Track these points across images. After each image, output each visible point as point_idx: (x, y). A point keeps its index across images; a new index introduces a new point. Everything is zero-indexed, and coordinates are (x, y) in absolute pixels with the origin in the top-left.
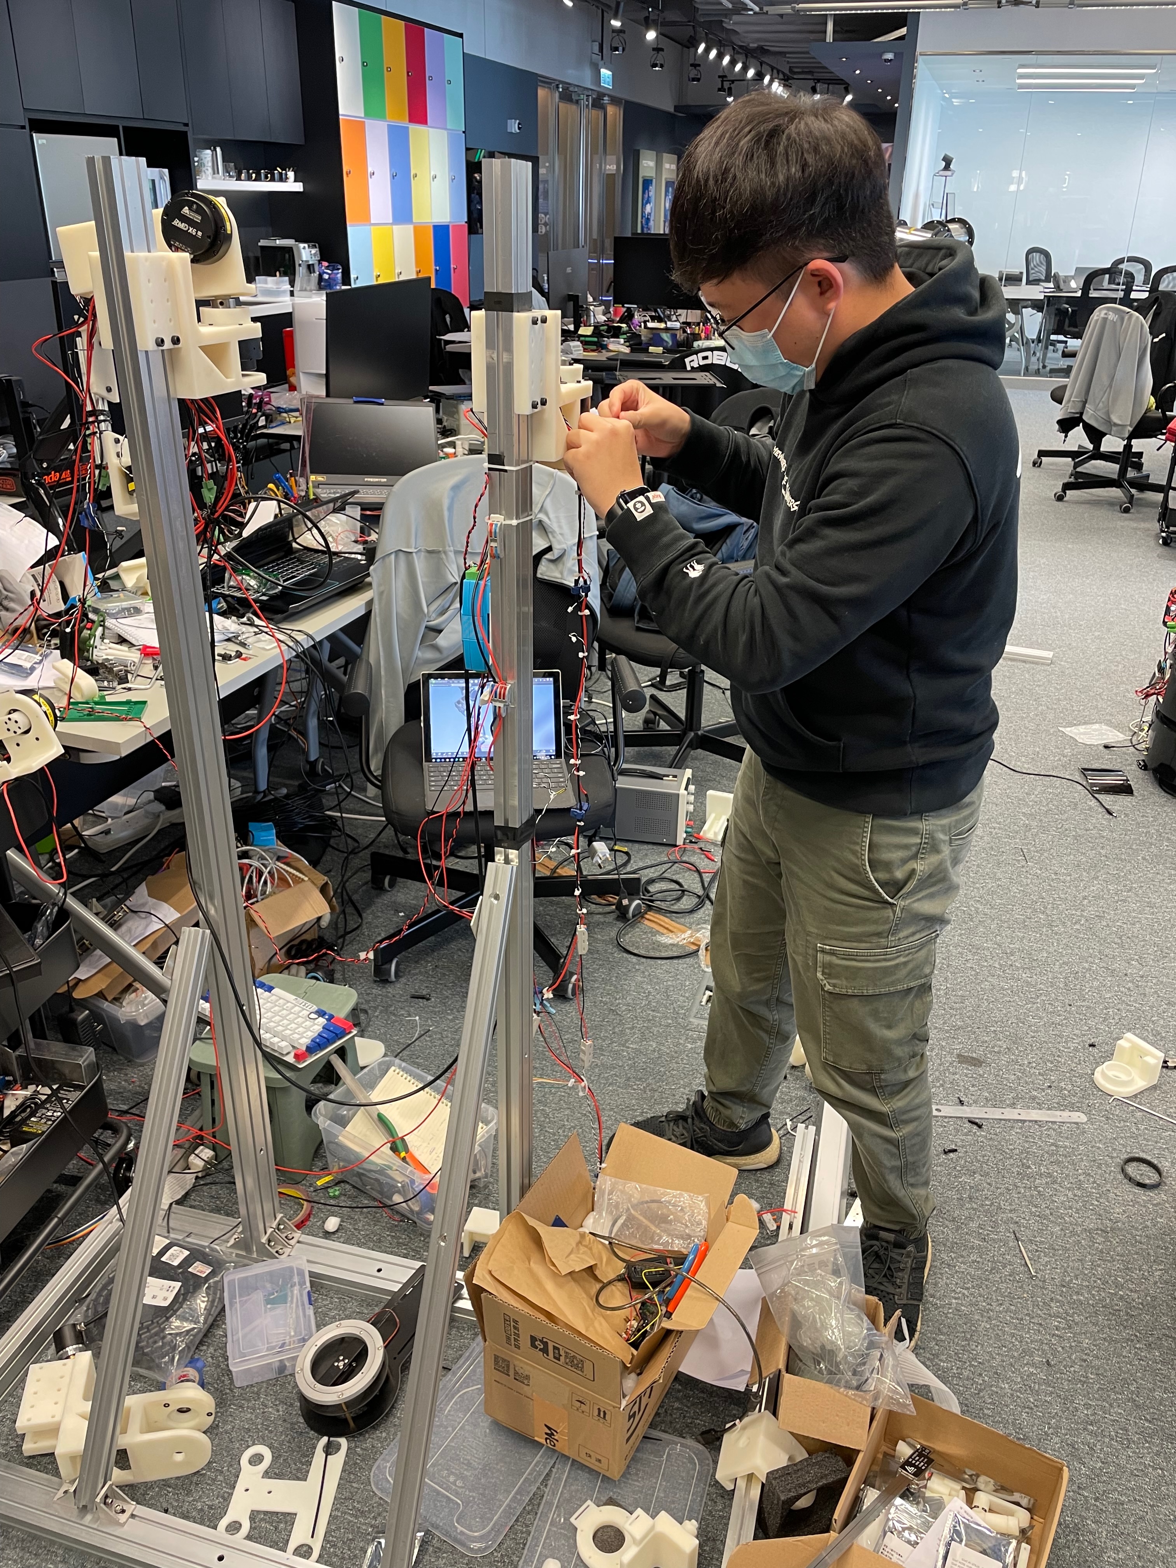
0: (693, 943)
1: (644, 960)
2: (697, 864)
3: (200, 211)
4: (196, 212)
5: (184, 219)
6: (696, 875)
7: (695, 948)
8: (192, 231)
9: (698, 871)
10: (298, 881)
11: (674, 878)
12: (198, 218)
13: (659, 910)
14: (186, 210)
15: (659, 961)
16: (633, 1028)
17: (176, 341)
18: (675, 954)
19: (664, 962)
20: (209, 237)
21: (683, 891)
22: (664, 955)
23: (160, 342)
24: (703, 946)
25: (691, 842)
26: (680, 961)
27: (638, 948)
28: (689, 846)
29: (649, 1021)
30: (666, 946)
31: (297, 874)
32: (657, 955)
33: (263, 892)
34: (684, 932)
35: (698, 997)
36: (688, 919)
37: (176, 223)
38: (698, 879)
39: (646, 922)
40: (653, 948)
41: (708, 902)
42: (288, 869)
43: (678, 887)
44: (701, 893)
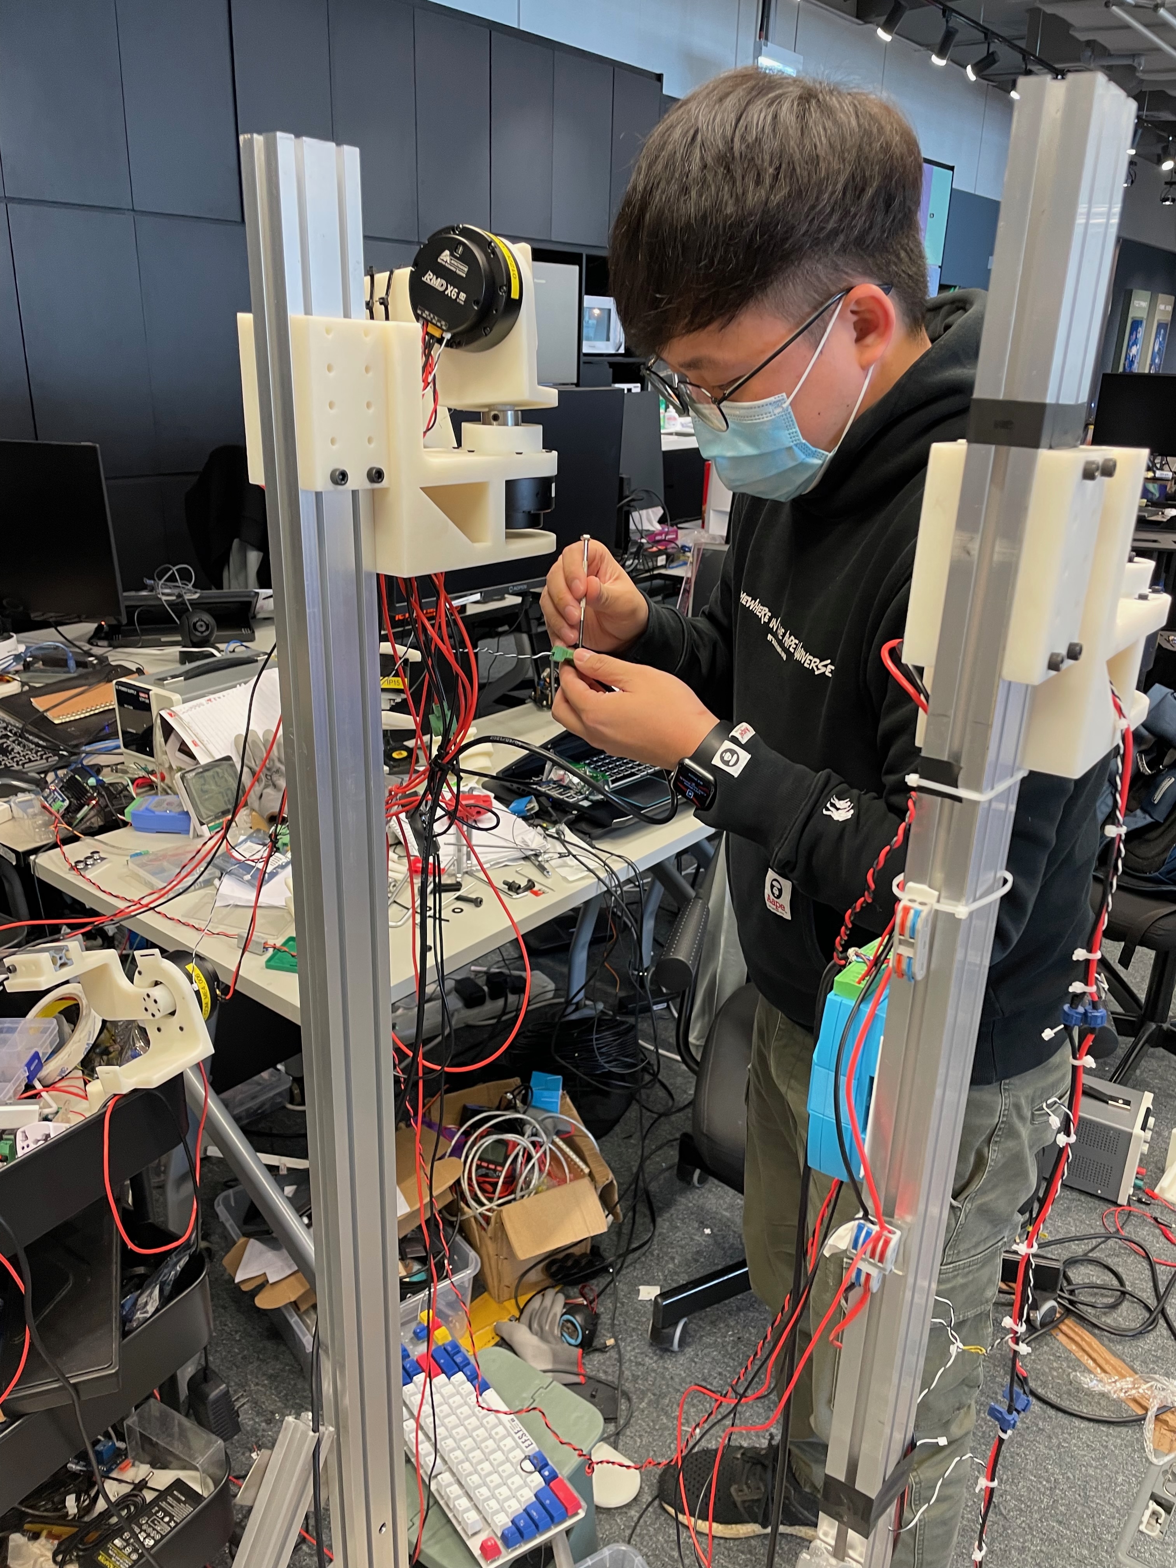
0: (1135, 1401)
1: (1052, 1412)
2: (1147, 1247)
3: (467, 258)
4: (461, 259)
5: (442, 272)
6: (1145, 1264)
7: (1140, 1412)
8: (452, 292)
9: (1148, 1257)
10: (577, 1174)
11: (1110, 1262)
12: (462, 270)
13: (1082, 1319)
14: (445, 257)
15: (1077, 1422)
16: (1022, 1550)
17: (376, 475)
18: (1105, 1415)
19: (1084, 1424)
20: (477, 303)
21: (1124, 1293)
22: (1085, 1411)
23: (340, 477)
24: (1151, 1414)
25: (1140, 1201)
26: (1111, 1430)
27: (1044, 1385)
28: (1137, 1208)
29: (1051, 1541)
30: (1090, 1393)
31: (577, 1160)
32: (1075, 1408)
33: (527, 1183)
34: (1123, 1376)
35: (1136, 1512)
36: (1126, 1348)
37: (430, 278)
38: (1148, 1273)
39: (1061, 1337)
40: (1069, 1393)
41: (1162, 1321)
42: (567, 1150)
43: (1115, 1282)
44: (1152, 1302)
